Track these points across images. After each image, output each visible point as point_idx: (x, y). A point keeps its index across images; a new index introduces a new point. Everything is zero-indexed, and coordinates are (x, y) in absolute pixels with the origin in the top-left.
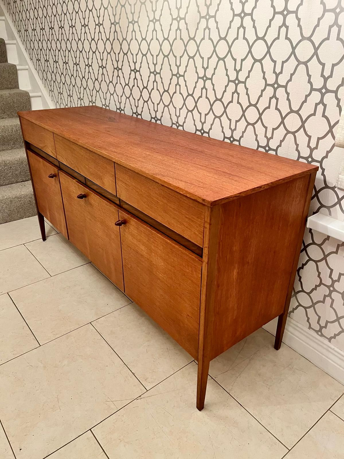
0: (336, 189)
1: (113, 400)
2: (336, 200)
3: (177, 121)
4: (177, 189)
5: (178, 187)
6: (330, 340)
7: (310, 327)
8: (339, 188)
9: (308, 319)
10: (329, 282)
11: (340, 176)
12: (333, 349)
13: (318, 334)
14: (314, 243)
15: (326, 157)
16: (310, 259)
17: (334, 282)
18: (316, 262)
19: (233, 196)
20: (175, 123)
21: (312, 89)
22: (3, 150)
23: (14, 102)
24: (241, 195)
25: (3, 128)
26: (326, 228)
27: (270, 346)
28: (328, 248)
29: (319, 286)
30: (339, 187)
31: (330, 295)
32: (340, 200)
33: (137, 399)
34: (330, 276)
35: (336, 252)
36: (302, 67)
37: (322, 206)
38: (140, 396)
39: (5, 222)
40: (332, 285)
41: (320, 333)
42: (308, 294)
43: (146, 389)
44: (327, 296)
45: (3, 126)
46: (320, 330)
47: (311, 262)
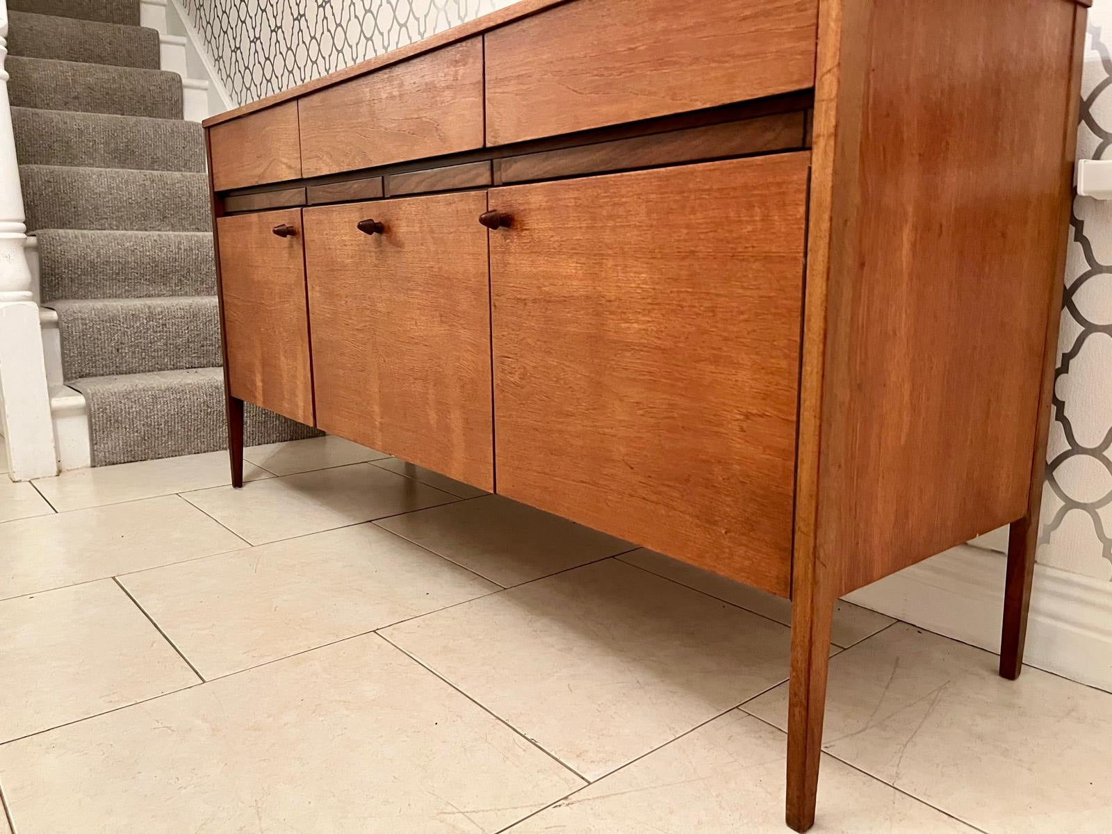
1: (466, 810)
9: (1108, 544)
14: (1094, 269)
16: (1090, 329)
23: (190, 194)
33: (555, 804)
37: (1108, 139)
38: (566, 798)
39: (130, 459)
42: (1098, 452)
43: (583, 778)
47: (1094, 337)
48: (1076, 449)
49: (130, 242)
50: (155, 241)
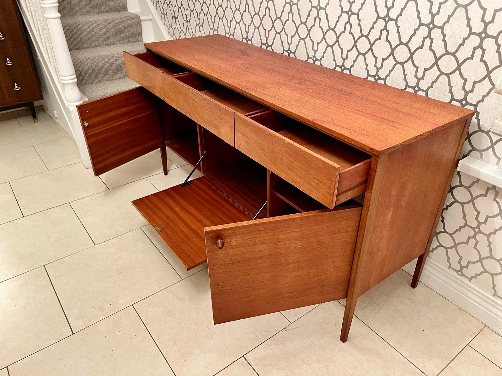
0: (490, 133)
1: (260, 331)
2: (490, 144)
3: (313, 55)
4: (341, 136)
5: (343, 135)
6: (470, 279)
7: (450, 267)
8: (493, 133)
9: (449, 259)
10: (475, 224)
11: (496, 121)
12: (474, 289)
13: (458, 274)
14: (461, 185)
15: (482, 101)
16: (456, 201)
17: (480, 224)
18: (462, 204)
19: (398, 145)
20: (312, 57)
21: (471, 33)
22: (116, 79)
23: (125, 26)
24: (405, 143)
25: (116, 56)
26: (479, 172)
27: (407, 285)
28: (477, 191)
29: (464, 227)
30: (494, 131)
31: (474, 237)
32: (493, 144)
33: (282, 330)
34: (477, 218)
35: (485, 195)
36: (461, 11)
37: (474, 149)
38: (285, 328)
40: (478, 227)
41: (460, 273)
42: (451, 235)
43: (289, 321)
44: (472, 238)
45: (116, 53)
46: (461, 270)
47: (456, 204)
48: (445, 231)
49: (107, 59)
50: (116, 57)
